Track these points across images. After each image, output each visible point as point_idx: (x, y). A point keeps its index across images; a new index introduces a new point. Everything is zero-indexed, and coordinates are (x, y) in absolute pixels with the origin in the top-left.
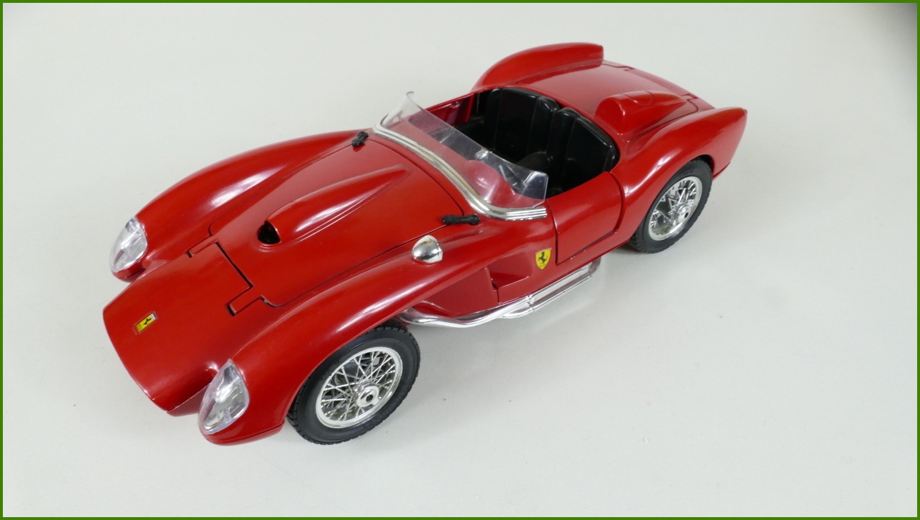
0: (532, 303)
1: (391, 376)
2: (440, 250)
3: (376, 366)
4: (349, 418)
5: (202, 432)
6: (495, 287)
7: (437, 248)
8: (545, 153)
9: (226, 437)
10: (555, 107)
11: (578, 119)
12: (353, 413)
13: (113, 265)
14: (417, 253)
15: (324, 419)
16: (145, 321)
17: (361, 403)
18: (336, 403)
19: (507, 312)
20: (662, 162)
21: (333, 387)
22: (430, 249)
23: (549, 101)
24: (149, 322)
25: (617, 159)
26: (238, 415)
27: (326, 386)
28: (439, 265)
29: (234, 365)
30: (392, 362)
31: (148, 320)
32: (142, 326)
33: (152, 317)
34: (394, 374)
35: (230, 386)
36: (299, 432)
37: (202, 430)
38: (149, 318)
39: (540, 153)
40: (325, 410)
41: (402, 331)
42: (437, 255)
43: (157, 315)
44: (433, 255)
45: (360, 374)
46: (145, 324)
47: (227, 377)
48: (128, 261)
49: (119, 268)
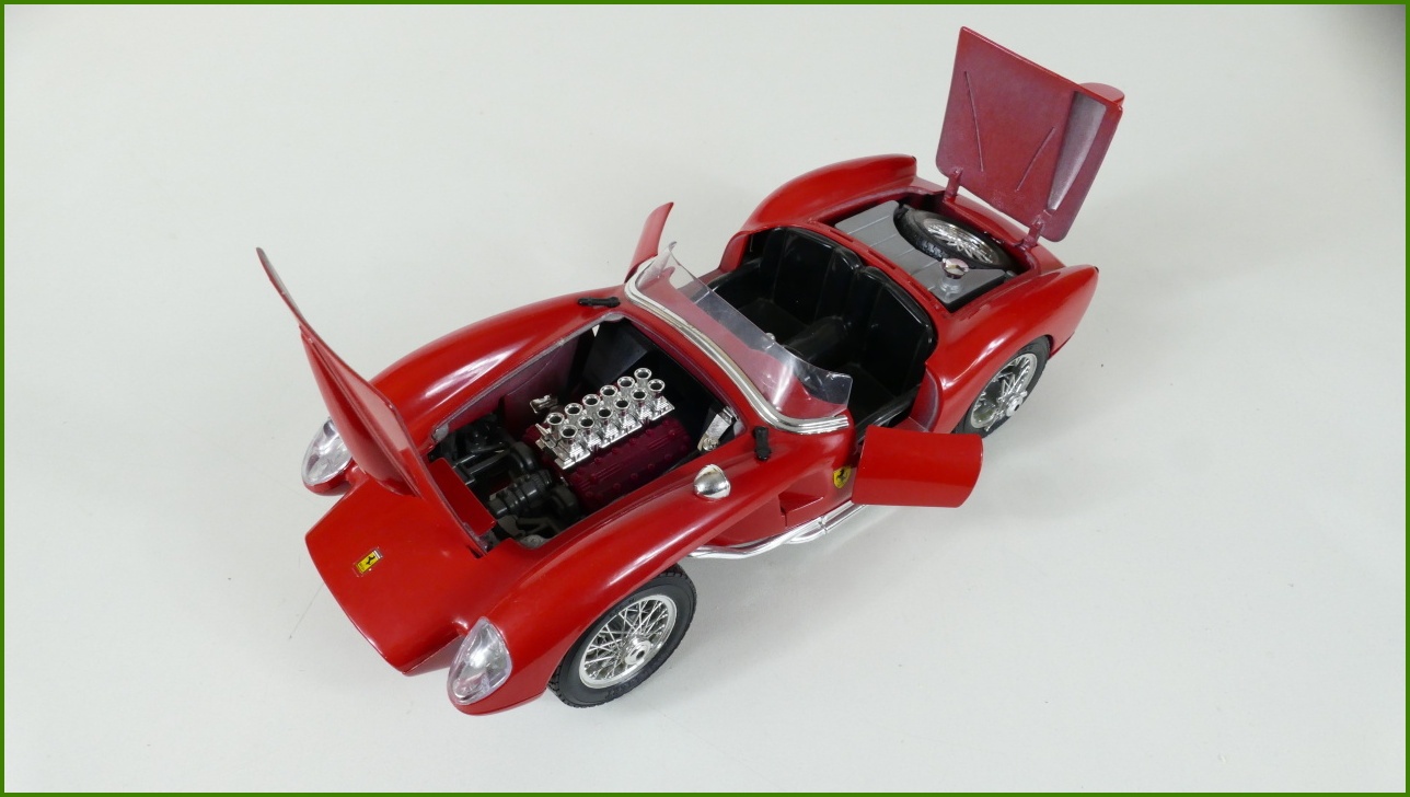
0: (824, 523)
1: (662, 621)
2: (727, 483)
3: (644, 616)
4: (616, 674)
5: (453, 702)
6: (784, 511)
7: (724, 481)
8: (840, 318)
9: (480, 707)
10: (857, 263)
11: (887, 285)
12: (622, 667)
13: (305, 474)
14: (701, 488)
15: (589, 680)
16: (366, 560)
17: (628, 660)
18: (600, 663)
19: (795, 536)
20: (993, 345)
21: (597, 647)
22: (714, 483)
23: (847, 253)
24: (373, 562)
25: (935, 342)
26: (498, 684)
27: (590, 647)
28: (724, 500)
29: (492, 626)
30: (663, 607)
31: (371, 559)
32: (364, 565)
33: (376, 555)
34: (666, 618)
35: (486, 650)
36: (560, 696)
37: (452, 699)
38: (371, 555)
39: (834, 317)
40: (589, 671)
41: (678, 575)
42: (724, 488)
43: (380, 552)
44: (721, 490)
45: (627, 627)
46: (368, 563)
47: (483, 638)
48: (326, 472)
49: (315, 479)
